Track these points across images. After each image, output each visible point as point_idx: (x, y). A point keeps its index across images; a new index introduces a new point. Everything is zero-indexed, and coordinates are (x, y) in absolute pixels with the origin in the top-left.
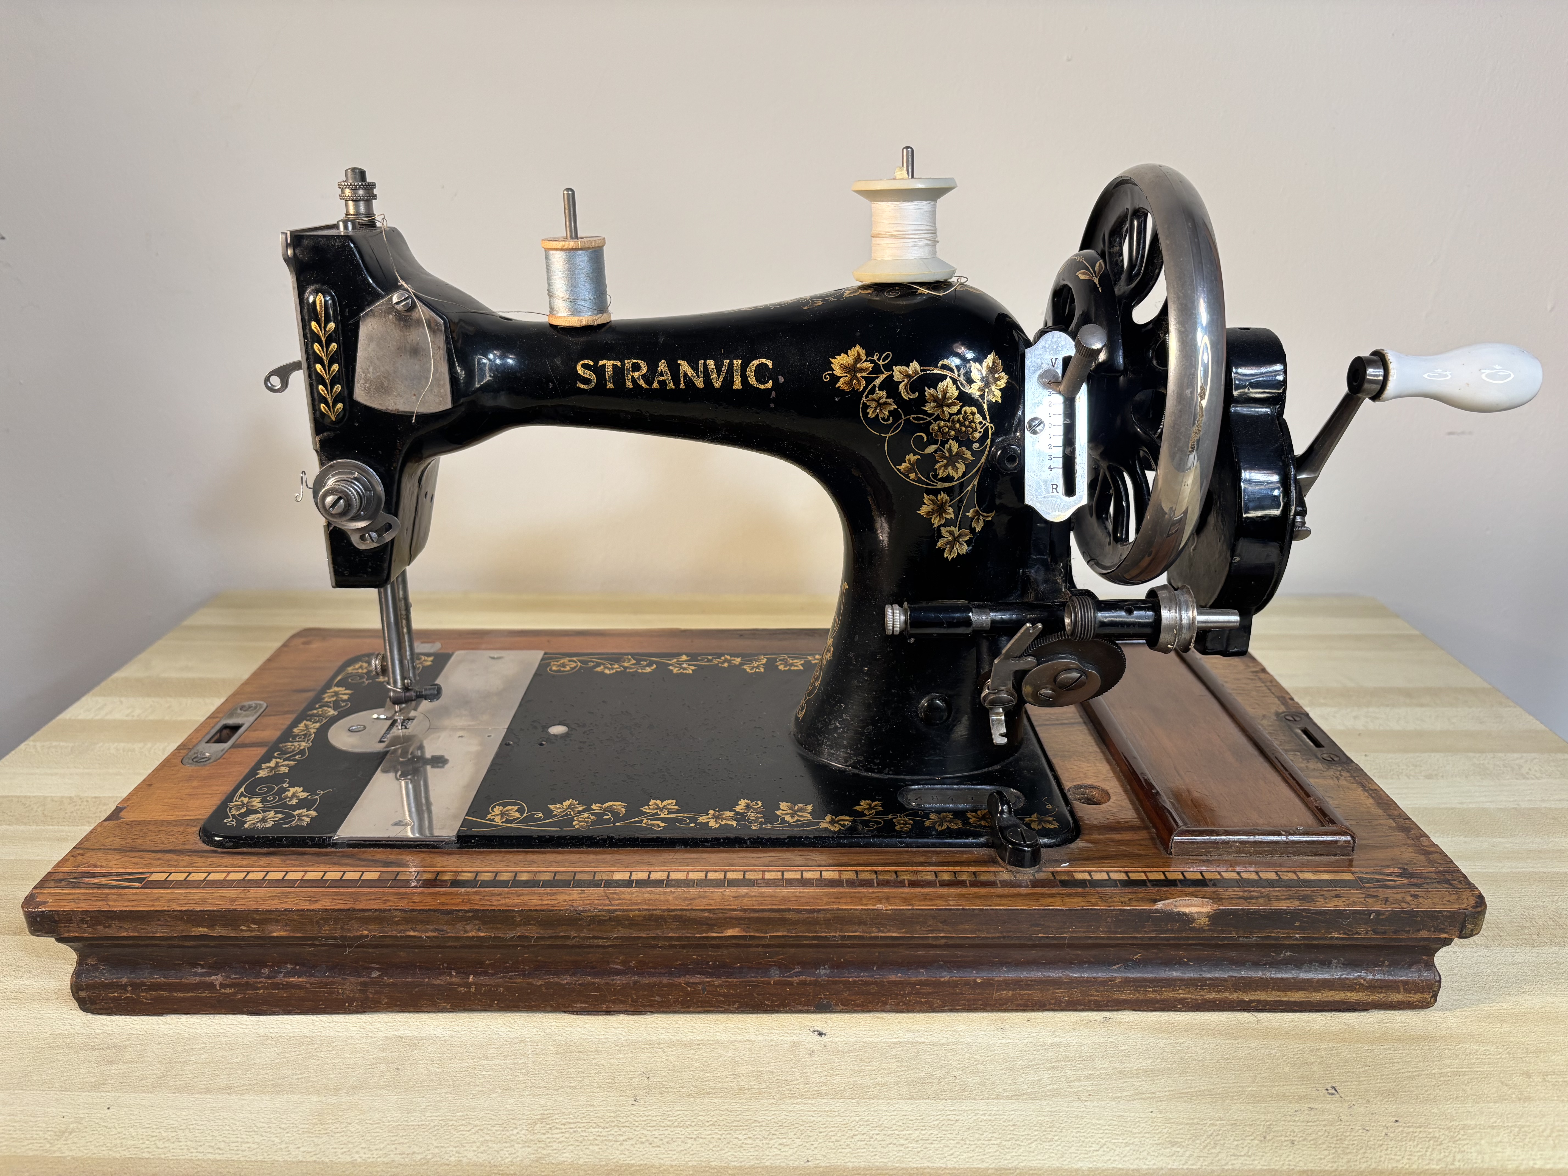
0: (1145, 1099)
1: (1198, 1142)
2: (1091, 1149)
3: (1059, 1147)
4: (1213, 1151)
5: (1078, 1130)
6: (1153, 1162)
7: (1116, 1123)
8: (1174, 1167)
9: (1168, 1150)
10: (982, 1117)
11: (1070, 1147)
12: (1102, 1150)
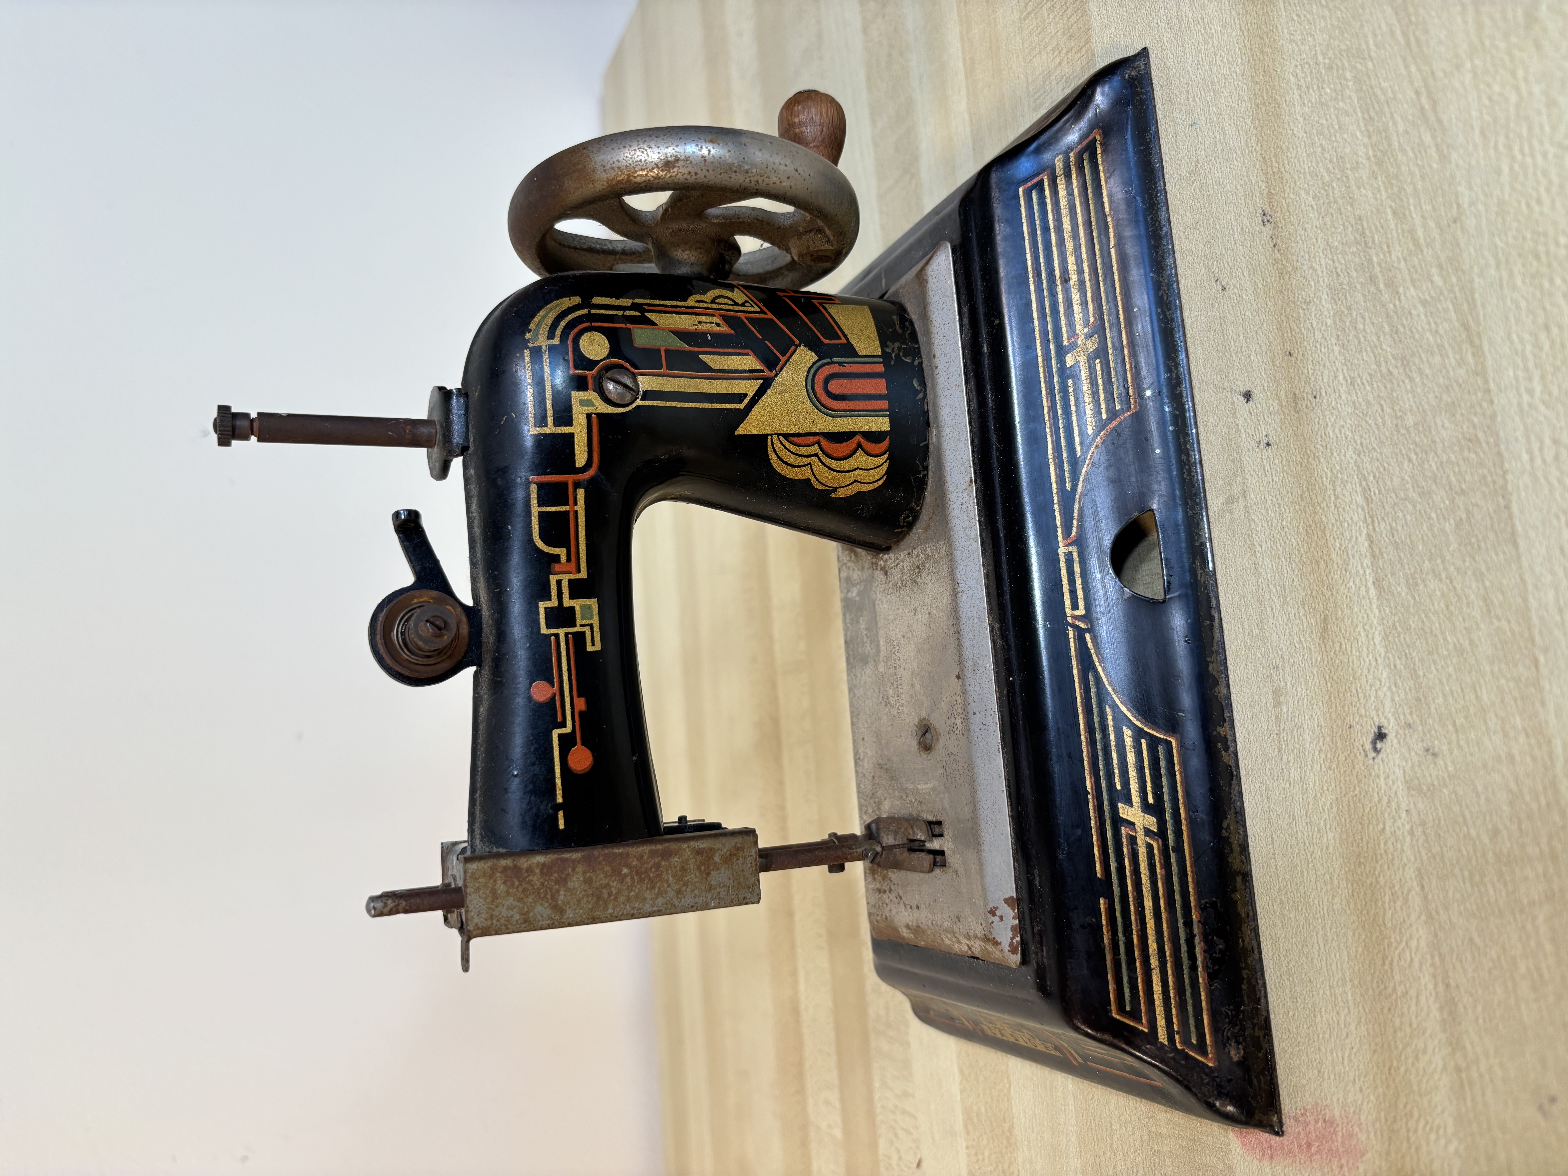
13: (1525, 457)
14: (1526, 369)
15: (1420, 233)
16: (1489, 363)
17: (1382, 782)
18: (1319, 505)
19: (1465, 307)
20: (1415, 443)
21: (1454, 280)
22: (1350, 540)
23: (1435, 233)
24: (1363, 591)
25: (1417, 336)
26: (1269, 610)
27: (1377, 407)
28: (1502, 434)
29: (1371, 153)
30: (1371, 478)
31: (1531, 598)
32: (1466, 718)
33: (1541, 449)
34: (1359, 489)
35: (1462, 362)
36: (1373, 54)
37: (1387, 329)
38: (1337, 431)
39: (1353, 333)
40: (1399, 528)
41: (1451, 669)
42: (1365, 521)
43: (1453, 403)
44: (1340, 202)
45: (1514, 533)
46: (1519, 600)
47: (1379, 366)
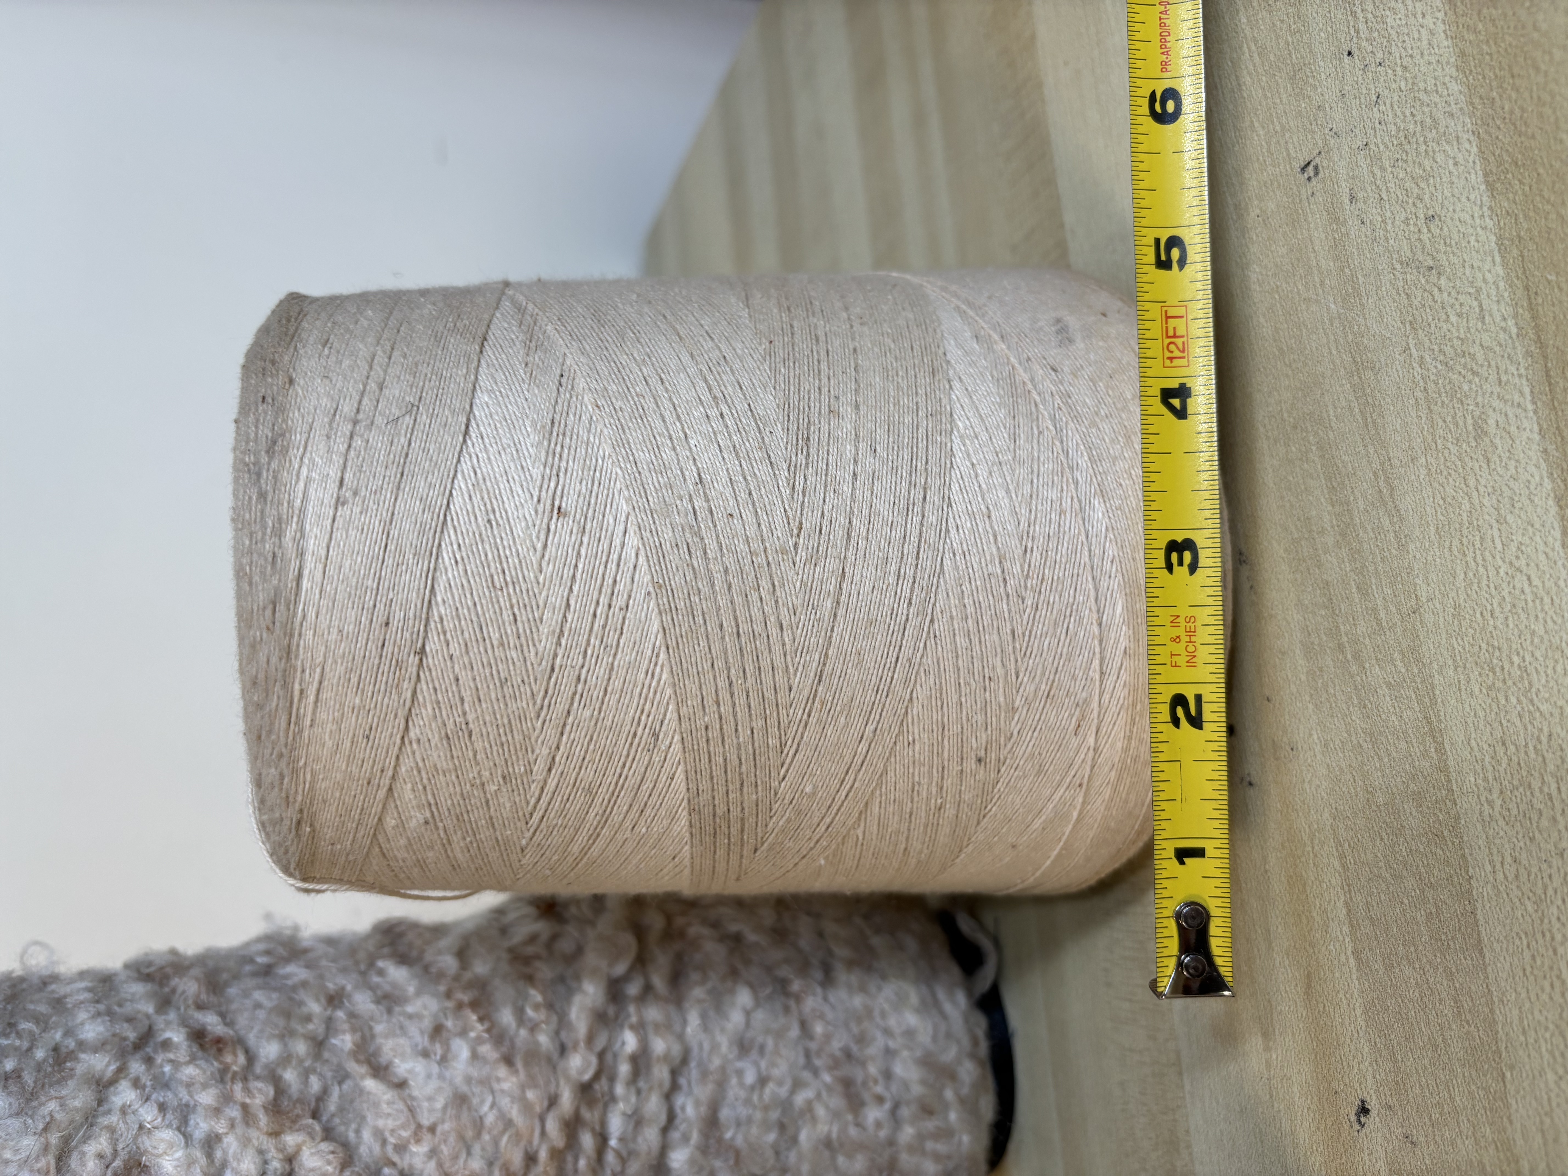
0: (1392, 489)
1: (1466, 387)
2: (1527, 589)
3: (1538, 654)
4: (1480, 356)
5: (1487, 615)
6: (1532, 469)
7: (1456, 543)
8: (1536, 428)
9: (1497, 441)
10: (1497, 808)
11: (1533, 633)
12: (1524, 568)
13: (1488, 868)
14: (1485, 779)
15: (1382, 614)
16: (1451, 763)
17: (1366, 1158)
18: (1299, 858)
19: (1427, 700)
20: (1385, 822)
21: (1416, 671)
22: (1329, 902)
23: (1397, 618)
24: (1343, 958)
25: (1383, 717)
26: (1256, 950)
27: (1349, 776)
28: (1465, 839)
29: (1334, 522)
30: (1346, 845)
31: (1498, 1012)
32: (1441, 1114)
33: (1502, 863)
34: (1336, 854)
35: (1425, 755)
36: (1333, 424)
37: (1355, 702)
38: (1313, 789)
39: (1325, 695)
40: (1375, 904)
41: (1426, 1062)
42: (1343, 888)
43: (1420, 793)
44: (1309, 562)
45: (1480, 941)
46: (1486, 1010)
47: (1350, 735)
